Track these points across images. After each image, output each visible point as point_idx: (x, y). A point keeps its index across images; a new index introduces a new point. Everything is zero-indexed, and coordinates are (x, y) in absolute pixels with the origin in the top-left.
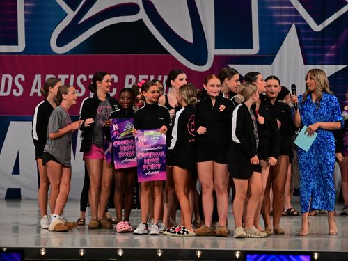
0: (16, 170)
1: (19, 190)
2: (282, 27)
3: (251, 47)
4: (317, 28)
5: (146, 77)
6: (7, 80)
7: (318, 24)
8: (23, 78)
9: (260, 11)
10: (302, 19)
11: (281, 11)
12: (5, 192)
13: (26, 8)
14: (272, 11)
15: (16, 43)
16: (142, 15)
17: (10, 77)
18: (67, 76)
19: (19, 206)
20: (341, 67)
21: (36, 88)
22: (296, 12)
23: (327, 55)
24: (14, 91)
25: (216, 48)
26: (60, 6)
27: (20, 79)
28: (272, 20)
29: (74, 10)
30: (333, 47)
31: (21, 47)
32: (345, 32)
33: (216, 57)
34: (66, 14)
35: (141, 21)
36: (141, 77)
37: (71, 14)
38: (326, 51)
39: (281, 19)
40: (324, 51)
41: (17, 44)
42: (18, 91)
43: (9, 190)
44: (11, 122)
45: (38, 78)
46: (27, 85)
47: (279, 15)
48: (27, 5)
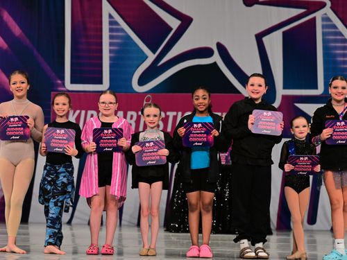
3: (316, 87)
9: (325, 55)
11: (344, 55)
12: (88, 218)
13: (111, 51)
14: (335, 55)
15: (100, 82)
16: (216, 58)
17: (95, 113)
25: (284, 88)
26: (141, 50)
28: (335, 62)
29: (154, 53)
31: (105, 86)
33: (284, 97)
34: (147, 57)
35: (215, 63)
37: (151, 57)
39: (345, 62)
41: (102, 83)
45: (120, 114)
47: (342, 59)
48: (112, 48)
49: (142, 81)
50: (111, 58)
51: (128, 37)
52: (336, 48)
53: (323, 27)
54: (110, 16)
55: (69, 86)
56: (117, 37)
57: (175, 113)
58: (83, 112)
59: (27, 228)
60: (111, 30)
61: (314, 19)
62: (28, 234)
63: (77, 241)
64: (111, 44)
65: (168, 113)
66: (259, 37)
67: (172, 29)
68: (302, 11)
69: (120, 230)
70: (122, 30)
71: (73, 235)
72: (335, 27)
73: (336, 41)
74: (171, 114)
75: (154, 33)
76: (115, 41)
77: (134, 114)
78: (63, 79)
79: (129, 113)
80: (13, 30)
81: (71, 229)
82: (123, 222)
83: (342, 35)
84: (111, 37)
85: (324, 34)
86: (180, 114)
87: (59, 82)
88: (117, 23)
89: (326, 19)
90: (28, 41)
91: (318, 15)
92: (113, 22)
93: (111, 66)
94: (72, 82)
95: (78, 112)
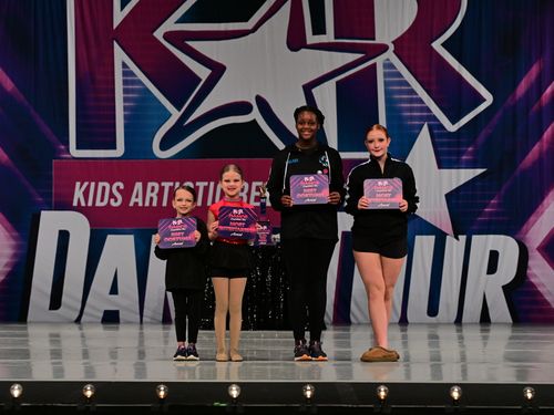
0: (114, 290)
1: (117, 312)
2: (413, 127)
4: (452, 128)
5: (260, 184)
6: (104, 188)
7: (453, 123)
8: (122, 186)
9: (388, 110)
10: (435, 118)
11: (411, 110)
12: (101, 315)
13: (125, 108)
14: (401, 110)
15: (113, 146)
16: (256, 115)
17: (107, 185)
18: (171, 184)
19: (117, 328)
20: (480, 171)
21: (137, 197)
22: (428, 110)
23: (464, 157)
24: (112, 200)
26: (163, 106)
27: (118, 188)
28: (401, 118)
29: (179, 110)
30: (470, 149)
31: (119, 151)
32: (484, 132)
34: (171, 115)
35: (254, 121)
36: (255, 184)
37: (176, 114)
38: (463, 153)
39: (412, 118)
40: (460, 154)
41: (115, 148)
42: (116, 201)
43: (106, 312)
44: (109, 236)
45: (139, 186)
46: (127, 194)
47: (408, 114)
48: (127, 104)
49: (165, 145)
50: (126, 117)
51: (147, 90)
52: (402, 101)
53: (385, 75)
54: (124, 65)
55: (75, 152)
56: (133, 91)
57: (206, 184)
58: (93, 184)
59: (26, 329)
60: (125, 82)
61: (374, 65)
62: (26, 335)
63: (89, 343)
64: (125, 100)
65: (198, 184)
66: (308, 88)
67: (200, 80)
68: (360, 56)
69: (141, 329)
70: (140, 82)
71: (83, 336)
72: (400, 75)
73: (401, 92)
74: (201, 185)
75: (179, 85)
76: (130, 95)
77: (156, 185)
78: (67, 143)
79: (150, 185)
80: (4, 85)
81: (81, 329)
82: (144, 319)
83: (409, 85)
84: (125, 91)
85: (386, 84)
86: (212, 184)
87: (63, 147)
88: (132, 74)
89: (389, 65)
90: (22, 97)
91: (379, 61)
92: (127, 73)
93: (126, 127)
94: (78, 148)
95: (86, 184)
